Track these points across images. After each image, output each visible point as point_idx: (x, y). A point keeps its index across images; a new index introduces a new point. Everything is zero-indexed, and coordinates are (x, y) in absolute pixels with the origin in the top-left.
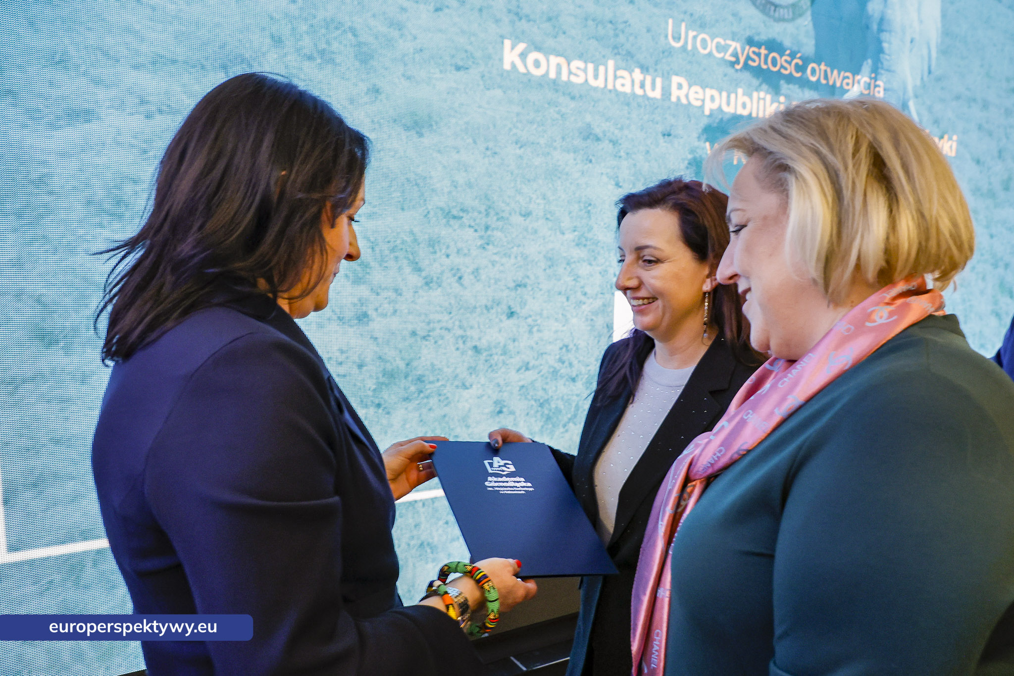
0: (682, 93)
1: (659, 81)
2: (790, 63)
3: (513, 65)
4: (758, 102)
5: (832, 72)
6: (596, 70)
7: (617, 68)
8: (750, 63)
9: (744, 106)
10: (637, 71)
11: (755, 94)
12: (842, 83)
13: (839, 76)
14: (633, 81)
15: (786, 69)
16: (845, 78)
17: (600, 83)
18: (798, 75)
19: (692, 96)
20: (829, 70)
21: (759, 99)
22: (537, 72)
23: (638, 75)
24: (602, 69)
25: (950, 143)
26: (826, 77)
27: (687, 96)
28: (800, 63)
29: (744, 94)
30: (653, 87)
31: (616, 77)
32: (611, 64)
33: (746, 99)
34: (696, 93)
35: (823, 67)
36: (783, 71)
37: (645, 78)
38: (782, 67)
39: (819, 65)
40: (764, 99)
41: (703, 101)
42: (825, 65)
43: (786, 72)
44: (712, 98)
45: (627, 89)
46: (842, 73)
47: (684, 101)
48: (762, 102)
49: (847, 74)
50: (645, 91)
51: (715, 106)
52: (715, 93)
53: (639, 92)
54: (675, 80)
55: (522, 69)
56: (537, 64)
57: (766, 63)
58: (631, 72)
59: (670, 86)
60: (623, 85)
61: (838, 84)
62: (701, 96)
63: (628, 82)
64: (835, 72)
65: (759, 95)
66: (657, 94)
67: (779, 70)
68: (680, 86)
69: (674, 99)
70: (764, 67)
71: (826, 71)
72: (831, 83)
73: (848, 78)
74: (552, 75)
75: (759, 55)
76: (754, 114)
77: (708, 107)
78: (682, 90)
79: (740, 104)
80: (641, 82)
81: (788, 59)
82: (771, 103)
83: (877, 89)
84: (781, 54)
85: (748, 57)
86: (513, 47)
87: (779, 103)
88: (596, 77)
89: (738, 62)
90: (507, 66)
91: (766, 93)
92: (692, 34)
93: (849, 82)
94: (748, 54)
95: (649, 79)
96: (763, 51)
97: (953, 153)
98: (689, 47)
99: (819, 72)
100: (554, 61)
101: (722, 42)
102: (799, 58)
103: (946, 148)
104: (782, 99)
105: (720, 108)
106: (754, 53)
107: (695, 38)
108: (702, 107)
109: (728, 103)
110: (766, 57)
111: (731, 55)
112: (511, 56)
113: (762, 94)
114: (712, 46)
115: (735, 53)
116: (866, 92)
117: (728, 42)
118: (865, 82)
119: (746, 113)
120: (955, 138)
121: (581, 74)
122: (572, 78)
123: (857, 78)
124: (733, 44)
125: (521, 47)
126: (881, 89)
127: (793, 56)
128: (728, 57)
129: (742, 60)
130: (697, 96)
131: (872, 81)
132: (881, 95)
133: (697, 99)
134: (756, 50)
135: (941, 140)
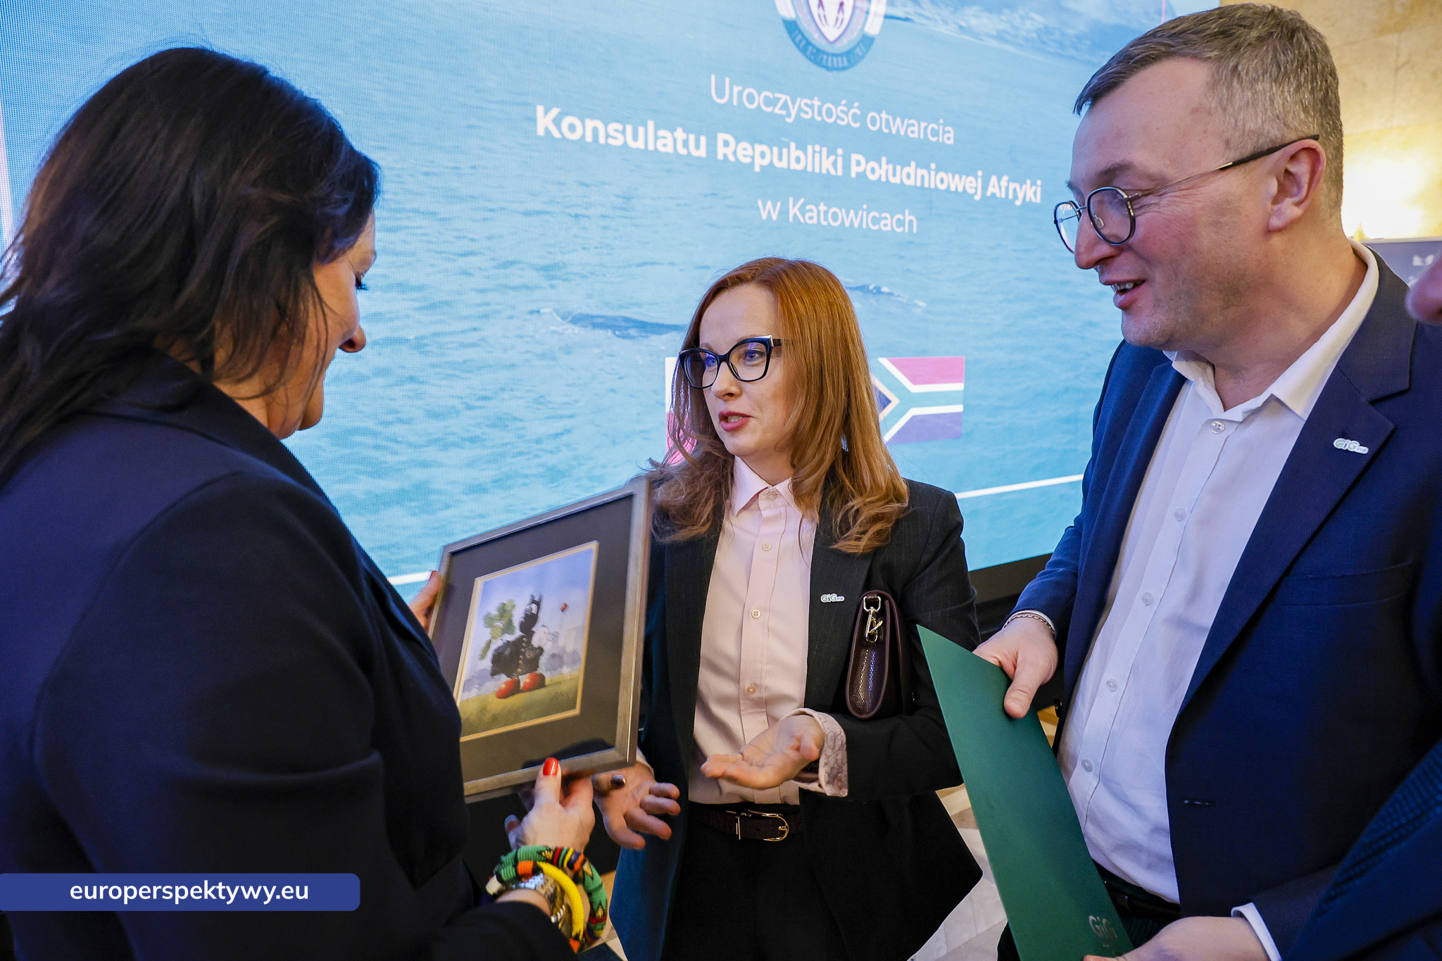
0: (729, 151)
1: (703, 139)
2: (847, 114)
3: (547, 130)
4: (813, 156)
7: (657, 128)
8: (803, 115)
9: (798, 160)
10: (679, 130)
11: (810, 148)
12: (906, 131)
13: (902, 125)
14: (675, 140)
15: (842, 119)
16: (908, 126)
17: (640, 144)
18: (857, 125)
19: (740, 153)
20: (891, 118)
21: (814, 152)
23: (680, 134)
24: (641, 130)
25: (1034, 188)
26: (888, 126)
27: (735, 153)
28: (858, 112)
29: (797, 148)
30: (697, 147)
31: (656, 138)
32: (651, 124)
33: (800, 153)
34: (745, 149)
35: (884, 115)
36: (839, 122)
37: (688, 137)
38: (838, 117)
39: (879, 112)
40: (820, 152)
41: (753, 158)
42: (886, 113)
43: (844, 123)
44: (763, 155)
45: (670, 149)
46: (906, 121)
47: (732, 158)
48: (817, 156)
49: (912, 121)
50: (688, 150)
51: (766, 162)
52: (765, 148)
53: (683, 151)
54: (721, 137)
55: (556, 134)
56: (572, 128)
57: (820, 114)
58: (673, 131)
59: (715, 146)
60: (665, 145)
61: (902, 133)
62: (750, 152)
64: (898, 120)
65: (813, 148)
66: (702, 152)
67: (835, 122)
68: (726, 144)
69: (720, 157)
70: (818, 119)
71: (887, 120)
72: (894, 131)
73: (913, 125)
74: (589, 138)
75: (812, 107)
76: (810, 169)
77: (759, 162)
78: (728, 148)
79: (792, 159)
80: (684, 140)
81: (845, 109)
82: (828, 157)
83: (947, 135)
84: (837, 104)
85: (800, 109)
86: (546, 112)
87: (837, 155)
88: (635, 138)
89: (789, 115)
90: (541, 132)
91: (822, 146)
92: (736, 89)
93: (915, 130)
94: (800, 106)
95: (692, 138)
96: (816, 103)
97: (1038, 200)
98: (735, 103)
99: (880, 121)
100: (590, 124)
101: (771, 96)
102: (857, 108)
103: (1030, 194)
104: (840, 151)
105: (771, 164)
106: (806, 105)
107: (740, 94)
108: (752, 164)
109: (780, 159)
110: (820, 108)
111: (781, 109)
112: (544, 121)
113: (817, 148)
114: (759, 100)
115: (785, 106)
116: (934, 139)
117: (777, 95)
118: (933, 129)
119: (800, 167)
120: (1039, 182)
121: (620, 136)
122: (611, 141)
123: (923, 125)
124: (783, 97)
125: (555, 112)
126: (951, 135)
127: (849, 106)
128: (777, 111)
129: (793, 113)
130: (745, 153)
131: (941, 128)
132: (951, 142)
133: (745, 156)
134: (808, 102)
135: (1024, 187)
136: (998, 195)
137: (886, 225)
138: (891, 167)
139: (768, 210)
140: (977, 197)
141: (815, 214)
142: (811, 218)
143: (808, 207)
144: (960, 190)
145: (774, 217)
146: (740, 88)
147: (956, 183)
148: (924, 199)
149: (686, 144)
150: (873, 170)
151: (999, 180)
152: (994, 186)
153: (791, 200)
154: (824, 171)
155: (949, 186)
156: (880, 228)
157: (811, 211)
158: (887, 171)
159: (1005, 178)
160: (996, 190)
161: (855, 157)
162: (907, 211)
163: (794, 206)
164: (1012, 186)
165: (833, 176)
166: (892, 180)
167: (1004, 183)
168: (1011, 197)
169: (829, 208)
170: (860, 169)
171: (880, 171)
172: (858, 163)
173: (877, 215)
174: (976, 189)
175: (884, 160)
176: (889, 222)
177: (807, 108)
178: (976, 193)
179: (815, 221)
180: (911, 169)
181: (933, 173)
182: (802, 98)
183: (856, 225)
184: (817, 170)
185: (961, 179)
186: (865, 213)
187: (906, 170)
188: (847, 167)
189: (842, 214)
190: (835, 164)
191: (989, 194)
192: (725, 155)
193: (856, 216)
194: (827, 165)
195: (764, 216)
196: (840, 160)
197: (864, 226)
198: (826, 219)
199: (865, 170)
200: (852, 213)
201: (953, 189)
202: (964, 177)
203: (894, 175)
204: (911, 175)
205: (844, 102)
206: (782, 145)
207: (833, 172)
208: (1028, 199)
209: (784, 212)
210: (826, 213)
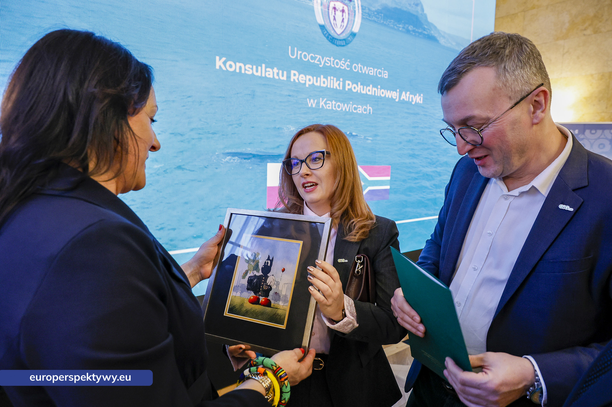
0: (296, 78)
1: (285, 73)
2: (344, 64)
5: (364, 68)
6: (257, 68)
9: (324, 82)
11: (329, 78)
13: (367, 70)
14: (273, 73)
17: (259, 74)
21: (331, 79)
22: (232, 70)
27: (298, 79)
30: (283, 76)
31: (266, 71)
32: (263, 66)
33: (325, 80)
34: (302, 77)
37: (279, 71)
38: (341, 65)
40: (333, 80)
41: (305, 81)
45: (271, 76)
47: (297, 81)
48: (332, 81)
50: (279, 77)
54: (293, 72)
55: (224, 69)
60: (269, 75)
62: (304, 79)
63: (271, 73)
66: (285, 78)
69: (292, 80)
70: (333, 66)
73: (371, 70)
74: (238, 71)
75: (330, 61)
76: (329, 86)
77: (308, 83)
78: (296, 76)
79: (322, 82)
81: (344, 62)
82: (336, 81)
83: (385, 74)
84: (340, 60)
85: (325, 62)
86: (220, 59)
87: (340, 81)
88: (257, 71)
89: (321, 64)
90: (217, 67)
91: (334, 77)
92: (299, 52)
93: (372, 71)
94: (325, 60)
96: (332, 59)
97: (421, 102)
98: (299, 58)
99: (358, 68)
100: (238, 65)
101: (313, 56)
102: (349, 62)
103: (418, 100)
104: (341, 79)
105: (313, 84)
106: (328, 60)
107: (301, 54)
108: (305, 84)
109: (317, 81)
110: (334, 61)
111: (318, 61)
113: (332, 78)
114: (309, 57)
115: (319, 60)
116: (380, 76)
117: (316, 56)
118: (379, 72)
119: (325, 85)
120: (422, 95)
121: (250, 70)
122: (247, 72)
123: (375, 70)
124: (319, 56)
125: (224, 59)
126: (387, 75)
127: (346, 61)
128: (316, 62)
129: (323, 63)
130: (302, 79)
131: (383, 71)
132: (387, 77)
133: (302, 80)
134: (329, 59)
135: (416, 96)
136: (405, 100)
137: (359, 111)
138: (362, 87)
139: (312, 103)
140: (397, 100)
141: (330, 105)
142: (329, 107)
143: (328, 102)
144: (390, 97)
145: (314, 106)
146: (301, 52)
147: (389, 94)
148: (375, 100)
149: (278, 74)
150: (355, 88)
151: (406, 93)
152: (404, 96)
153: (321, 99)
154: (335, 88)
155: (385, 96)
156: (357, 111)
157: (329, 104)
158: (360, 88)
159: (408, 93)
160: (405, 98)
161: (347, 82)
162: (368, 105)
163: (322, 102)
164: (411, 96)
165: (338, 90)
166: (362, 92)
167: (408, 95)
168: (410, 100)
169: (336, 103)
170: (350, 87)
171: (358, 88)
172: (349, 85)
173: (356, 106)
174: (396, 97)
175: (359, 84)
176: (361, 109)
177: (329, 61)
178: (396, 99)
179: (330, 108)
180: (370, 88)
181: (379, 90)
182: (326, 57)
184: (332, 87)
185: (390, 92)
186: (351, 105)
187: (368, 88)
190: (339, 85)
191: (401, 99)
192: (294, 80)
194: (336, 85)
195: (310, 105)
196: (341, 83)
198: (335, 107)
201: (387, 96)
202: (392, 92)
203: (363, 90)
204: (370, 90)
205: (343, 59)
206: (318, 76)
208: (417, 102)
209: (318, 103)
210: (335, 104)
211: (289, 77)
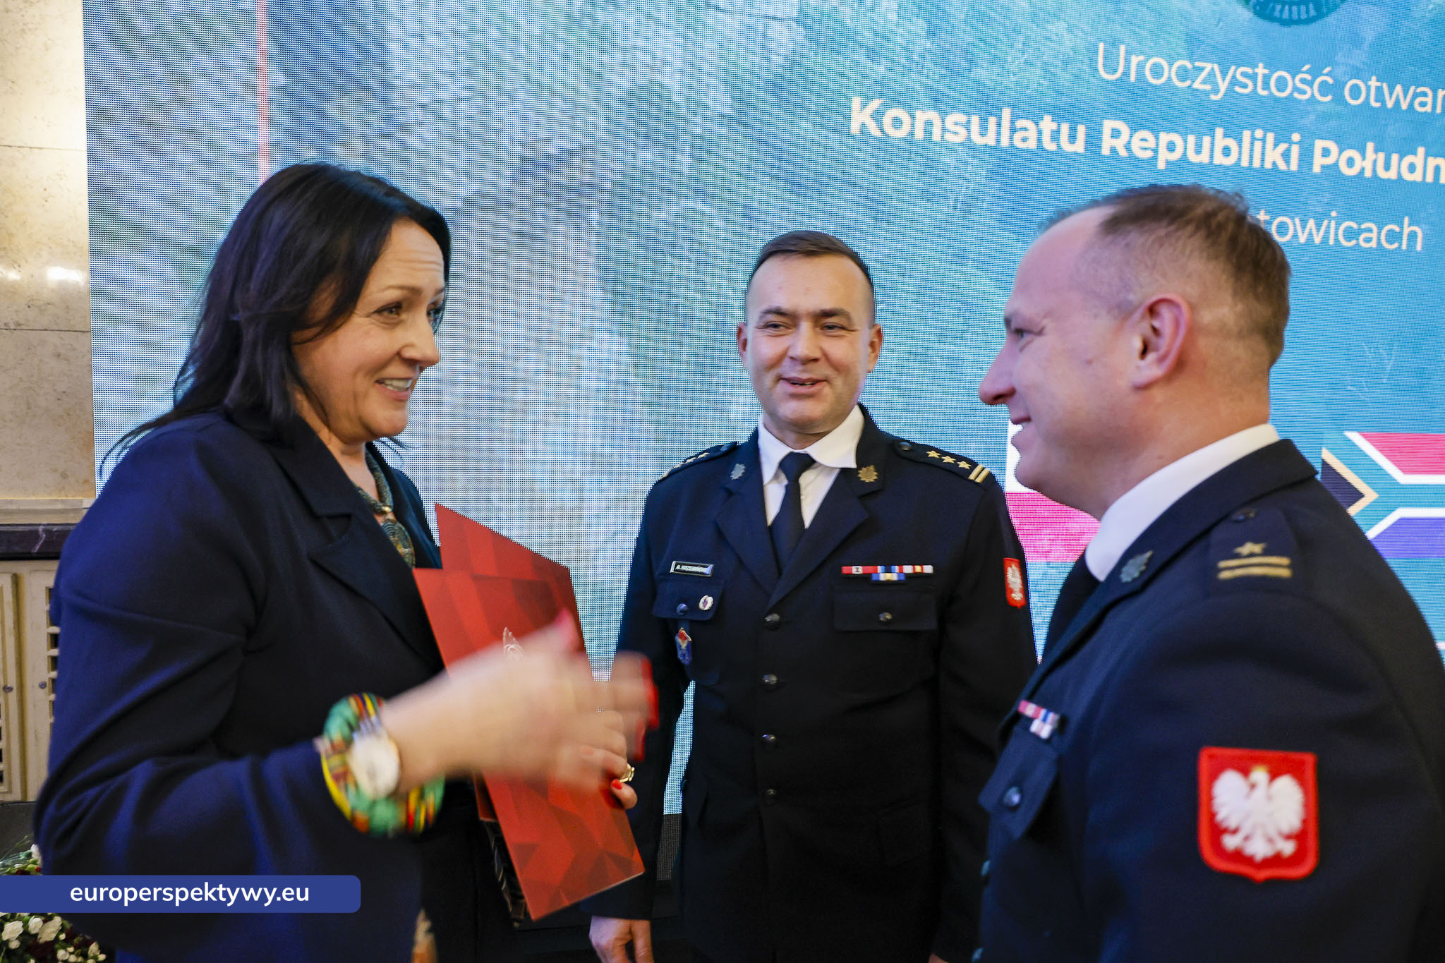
0: (1119, 144)
1: (1081, 129)
2: (1310, 83)
3: (863, 127)
4: (1252, 146)
5: (1391, 89)
6: (984, 123)
7: (1015, 117)
8: (1237, 89)
9: (1226, 151)
10: (1047, 118)
11: (1246, 135)
12: (1412, 103)
13: (1405, 95)
14: (1040, 133)
16: (1416, 95)
17: (989, 140)
18: (1327, 100)
19: (1136, 145)
20: (1385, 86)
21: (1253, 140)
22: (900, 134)
23: (1048, 124)
24: (992, 121)
26: (1380, 97)
27: (1128, 146)
28: (1330, 80)
29: (1226, 136)
30: (1072, 139)
31: (1013, 130)
32: (1006, 113)
33: (1231, 142)
34: (1144, 140)
35: (1374, 83)
36: (1296, 95)
37: (1059, 127)
38: (1296, 89)
39: (1366, 78)
40: (1263, 140)
41: (1155, 151)
42: (1378, 79)
43: (1304, 97)
44: (1171, 147)
45: (1032, 144)
46: (1412, 89)
47: (1123, 153)
48: (1258, 145)
49: (1422, 88)
50: (1058, 144)
51: (1175, 156)
52: (1175, 137)
53: (1050, 146)
54: (1108, 125)
55: (875, 131)
56: (897, 123)
57: (1266, 87)
58: (1037, 121)
59: (1100, 134)
60: (1024, 140)
61: (1404, 107)
62: (1151, 143)
63: (1032, 134)
64: (1399, 88)
65: (1253, 135)
66: (1079, 147)
67: (1290, 95)
68: (1116, 134)
69: (1105, 151)
70: (1262, 93)
71: (1379, 89)
72: (1390, 106)
73: (1424, 94)
74: (919, 135)
75: (1253, 77)
76: (1244, 164)
78: (1120, 138)
79: (1219, 150)
80: (1053, 132)
81: (1308, 77)
82: (1276, 145)
84: (1295, 72)
85: (1234, 82)
86: (864, 106)
87: (1290, 142)
88: (983, 132)
89: (1215, 90)
90: (855, 130)
91: (1266, 131)
92: (1136, 59)
93: (1426, 100)
94: (1234, 77)
95: (1065, 128)
96: (1262, 72)
98: (1132, 78)
99: (1367, 91)
100: (922, 116)
101: (1189, 66)
102: (1329, 75)
104: (1296, 137)
105: (1185, 159)
106: (1244, 75)
107: (1141, 65)
108: (1154, 159)
109: (1198, 151)
110: (1267, 78)
111: (1203, 83)
112: (860, 117)
113: (1259, 133)
114: (1170, 72)
115: (1210, 79)
117: (1199, 64)
119: (1229, 161)
121: (962, 131)
122: (948, 137)
123: (1441, 93)
124: (1208, 67)
125: (875, 104)
127: (1316, 73)
128: (1197, 86)
129: (1223, 87)
130: (1144, 144)
133: (1144, 149)
134: (1249, 70)
137: (1368, 240)
138: (1381, 156)
146: (1141, 58)
150: (1350, 162)
154: (1268, 165)
156: (1358, 244)
158: (1375, 162)
161: (1320, 144)
162: (1406, 220)
165: (1283, 172)
166: (1383, 175)
170: (1329, 161)
171: (1363, 162)
172: (1326, 152)
173: (1353, 225)
175: (1370, 146)
176: (1373, 235)
177: (1245, 79)
180: (1418, 159)
182: (1239, 68)
183: (1317, 240)
184: (1257, 164)
186: (1333, 223)
187: (1409, 159)
188: (1306, 157)
189: (1294, 224)
190: (1286, 156)
192: (1113, 149)
193: (1318, 227)
194: (1274, 156)
196: (1295, 150)
197: (1331, 242)
199: (1337, 162)
200: (1311, 223)
203: (1387, 167)
204: (1417, 167)
205: (1307, 68)
206: (1204, 132)
207: (1282, 166)
211: (1093, 142)
